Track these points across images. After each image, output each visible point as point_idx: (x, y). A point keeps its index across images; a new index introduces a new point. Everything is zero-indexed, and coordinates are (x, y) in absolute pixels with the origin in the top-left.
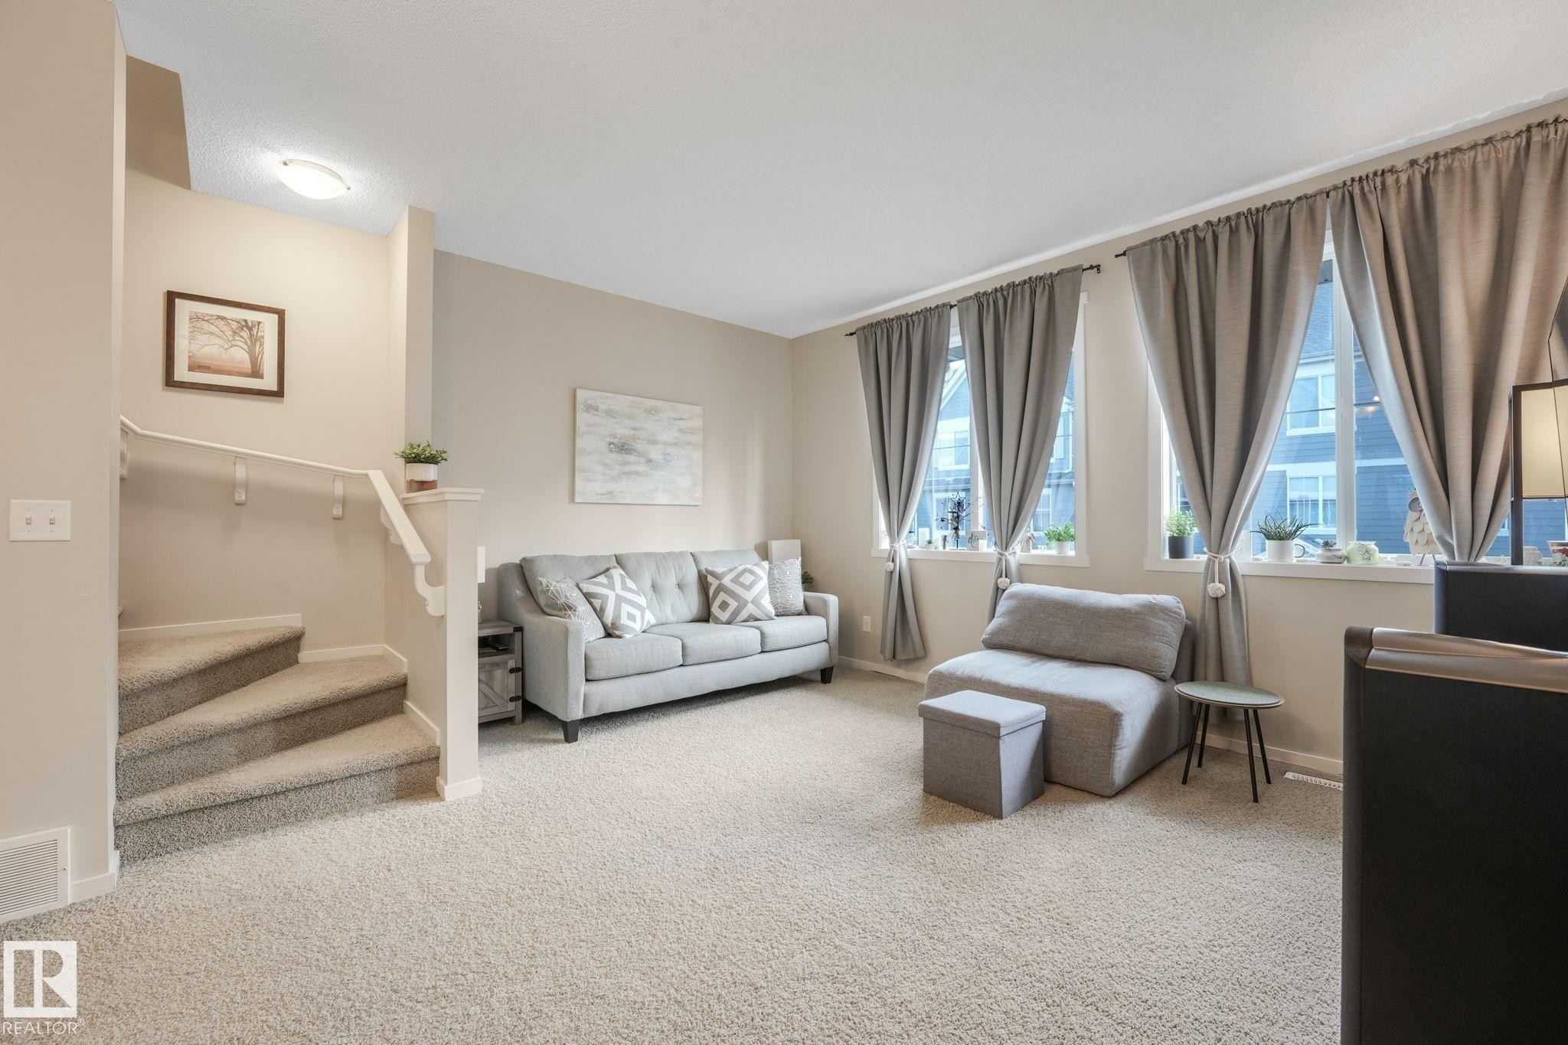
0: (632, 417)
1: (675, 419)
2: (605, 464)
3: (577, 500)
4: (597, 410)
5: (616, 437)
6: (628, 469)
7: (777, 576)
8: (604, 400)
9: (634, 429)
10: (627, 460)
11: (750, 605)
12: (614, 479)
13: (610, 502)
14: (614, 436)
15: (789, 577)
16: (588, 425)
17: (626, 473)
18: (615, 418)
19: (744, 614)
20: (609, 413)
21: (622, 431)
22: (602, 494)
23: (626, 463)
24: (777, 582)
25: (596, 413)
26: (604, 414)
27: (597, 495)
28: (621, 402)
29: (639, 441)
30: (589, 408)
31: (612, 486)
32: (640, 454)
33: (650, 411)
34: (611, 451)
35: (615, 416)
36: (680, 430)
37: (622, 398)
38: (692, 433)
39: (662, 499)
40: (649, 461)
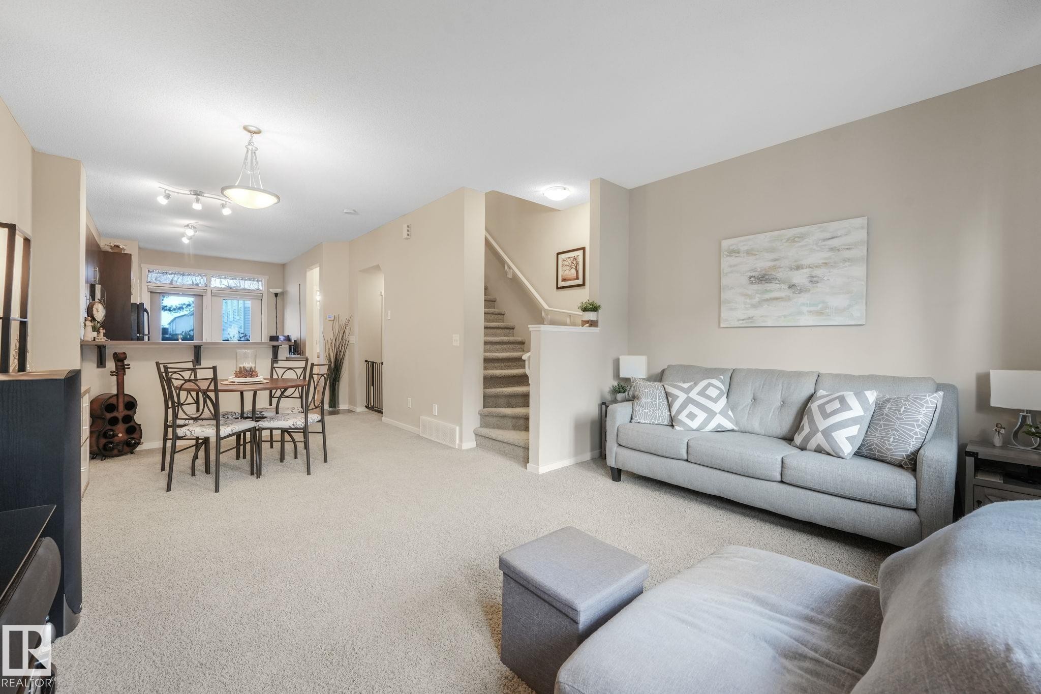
0: (772, 250)
1: (825, 240)
2: (746, 295)
3: (722, 325)
4: (738, 253)
5: (756, 271)
6: (767, 296)
7: (886, 411)
8: (742, 243)
9: (775, 260)
10: (768, 289)
11: (819, 435)
12: (754, 306)
13: (750, 325)
14: (754, 270)
15: (901, 414)
16: (731, 266)
17: (767, 300)
18: (755, 255)
19: (812, 444)
20: (749, 253)
21: (762, 264)
22: (743, 320)
23: (766, 291)
24: (883, 418)
25: (738, 255)
26: (745, 254)
27: (739, 320)
28: (762, 240)
29: (780, 270)
30: (732, 252)
31: (752, 312)
32: (781, 282)
33: (793, 240)
34: (752, 283)
35: (756, 253)
36: (832, 249)
37: (762, 236)
38: (849, 249)
39: (807, 320)
40: (792, 286)
